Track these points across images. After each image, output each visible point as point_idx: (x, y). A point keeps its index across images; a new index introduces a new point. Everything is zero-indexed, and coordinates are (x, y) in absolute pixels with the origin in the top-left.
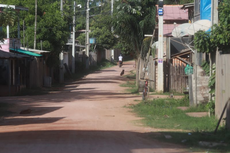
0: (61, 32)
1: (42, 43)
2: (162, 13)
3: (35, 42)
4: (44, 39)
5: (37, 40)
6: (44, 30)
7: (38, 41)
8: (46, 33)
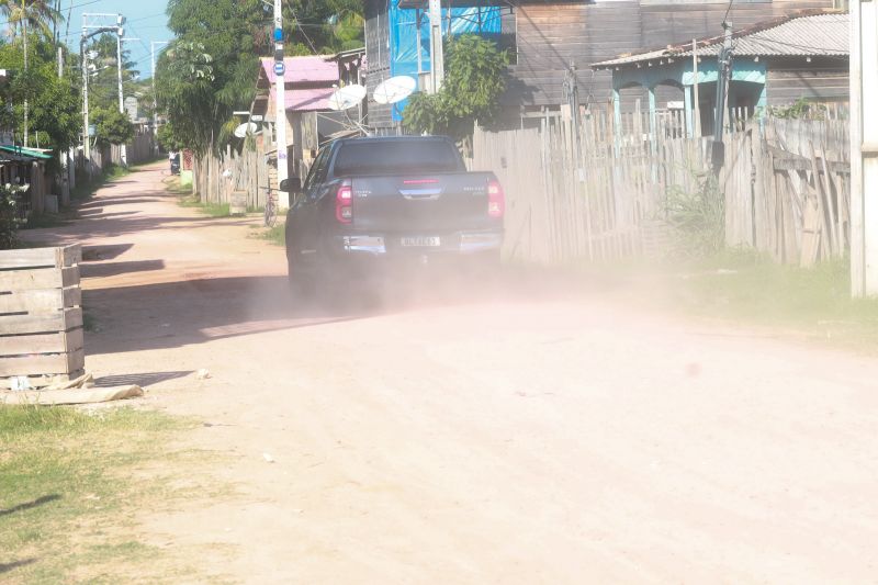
0: (67, 116)
1: (37, 136)
2: (280, 71)
3: (26, 133)
4: (39, 128)
5: (29, 131)
6: (39, 112)
7: (31, 131)
8: (42, 118)
